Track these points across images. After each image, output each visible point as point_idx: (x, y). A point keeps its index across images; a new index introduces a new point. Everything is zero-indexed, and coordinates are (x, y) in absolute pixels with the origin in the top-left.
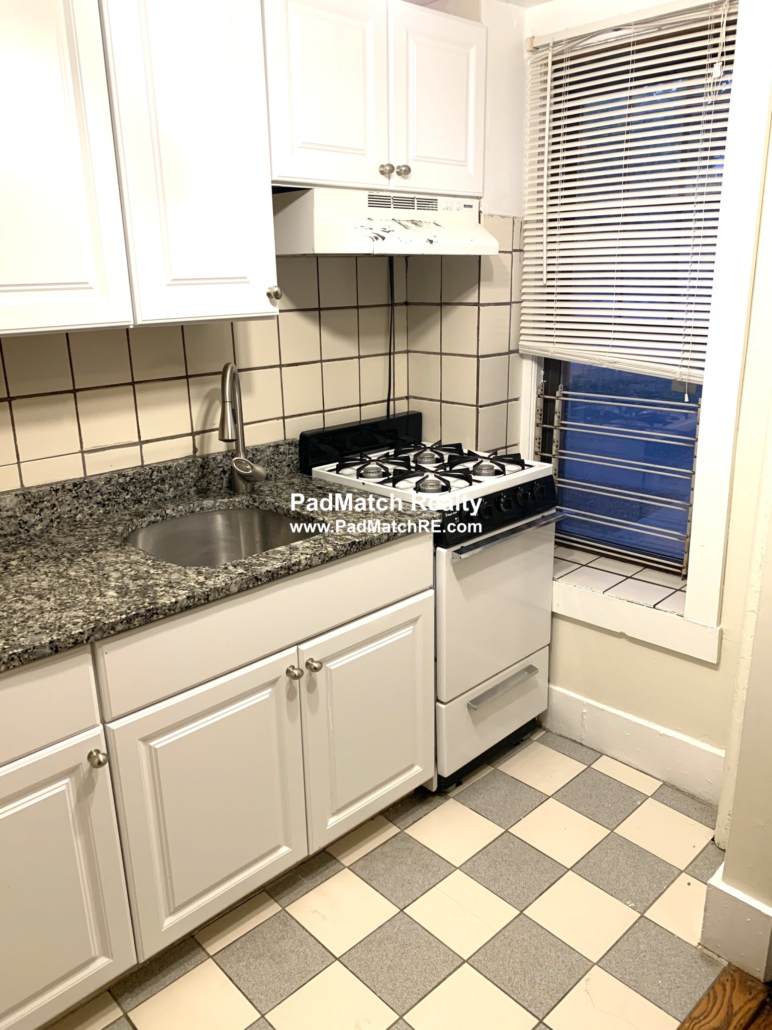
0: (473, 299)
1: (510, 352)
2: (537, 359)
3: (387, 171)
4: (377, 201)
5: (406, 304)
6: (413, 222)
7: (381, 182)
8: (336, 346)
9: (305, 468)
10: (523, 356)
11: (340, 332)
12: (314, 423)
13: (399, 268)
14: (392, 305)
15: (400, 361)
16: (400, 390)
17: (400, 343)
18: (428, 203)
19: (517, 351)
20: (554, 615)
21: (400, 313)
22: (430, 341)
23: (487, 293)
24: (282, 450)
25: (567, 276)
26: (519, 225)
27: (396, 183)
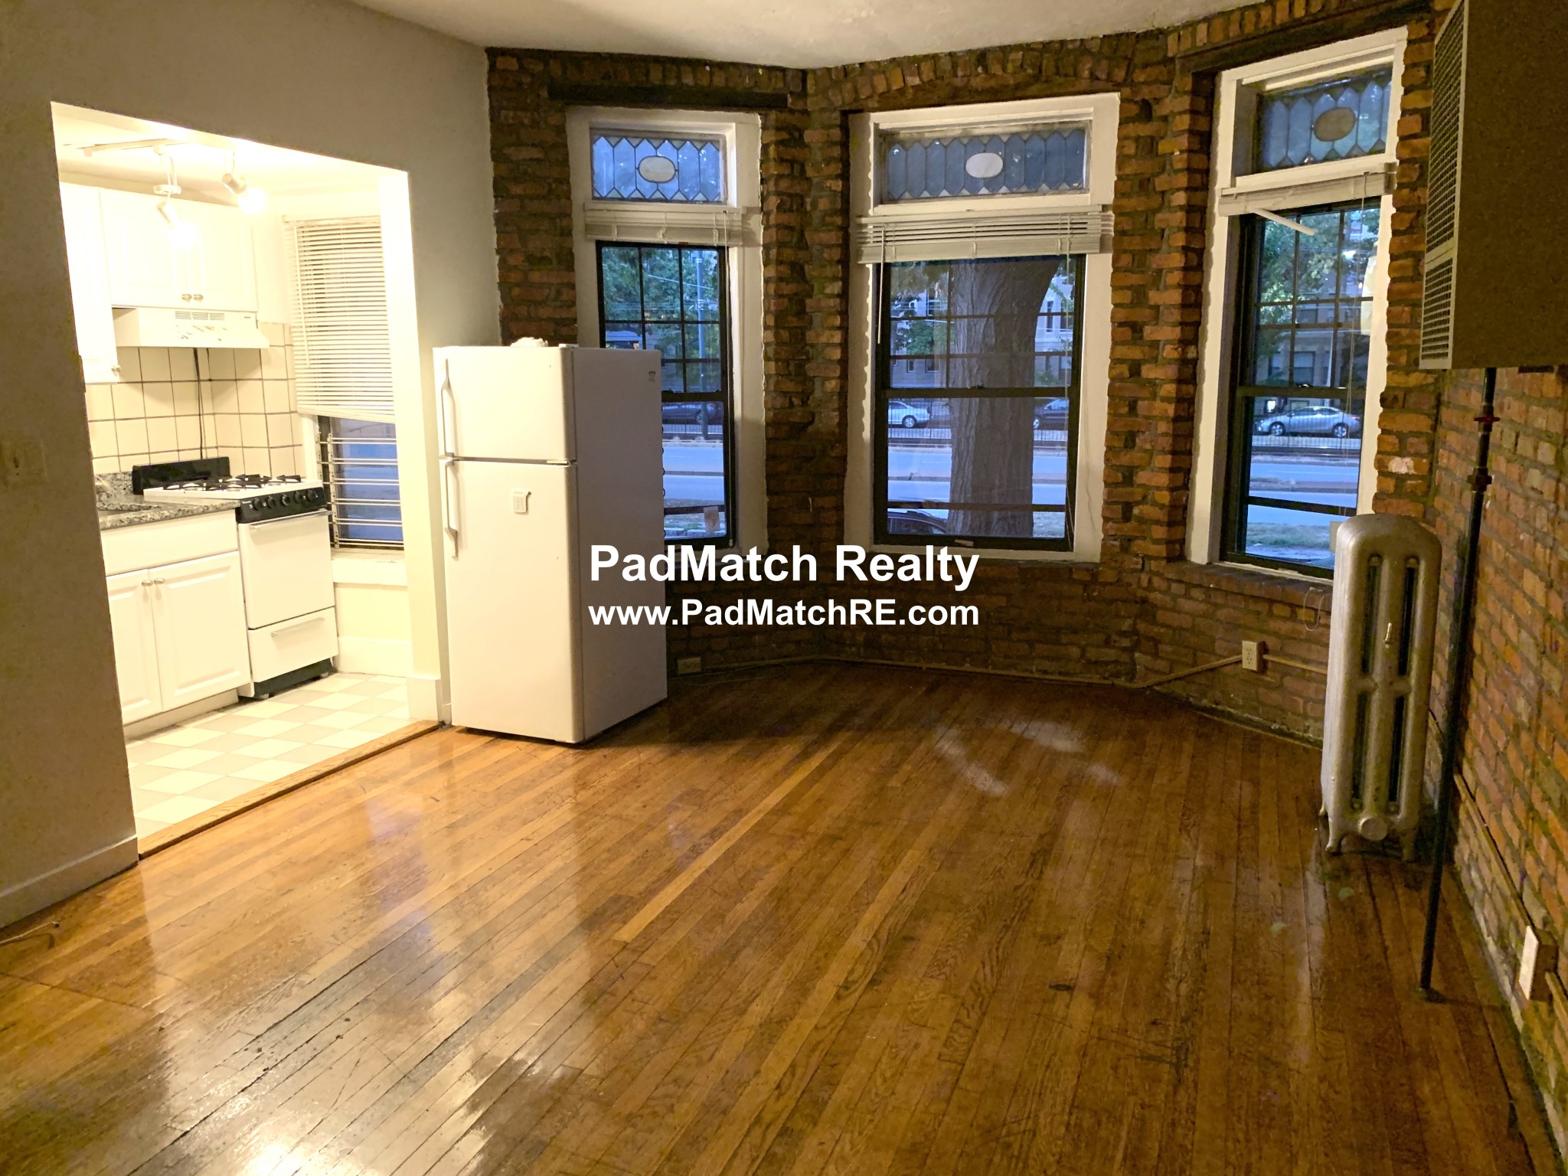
0: (258, 375)
1: (291, 412)
2: (312, 417)
3: (187, 298)
4: (181, 315)
5: (210, 380)
6: (208, 328)
7: (185, 304)
8: (155, 407)
9: (138, 490)
10: (301, 415)
11: (159, 397)
12: (143, 461)
13: (201, 356)
14: (199, 381)
15: (208, 420)
16: (210, 441)
17: (207, 407)
18: (218, 315)
19: (296, 412)
20: (335, 585)
21: (205, 386)
22: (230, 404)
23: (267, 372)
24: (119, 477)
25: (325, 361)
26: (287, 329)
27: (193, 304)
